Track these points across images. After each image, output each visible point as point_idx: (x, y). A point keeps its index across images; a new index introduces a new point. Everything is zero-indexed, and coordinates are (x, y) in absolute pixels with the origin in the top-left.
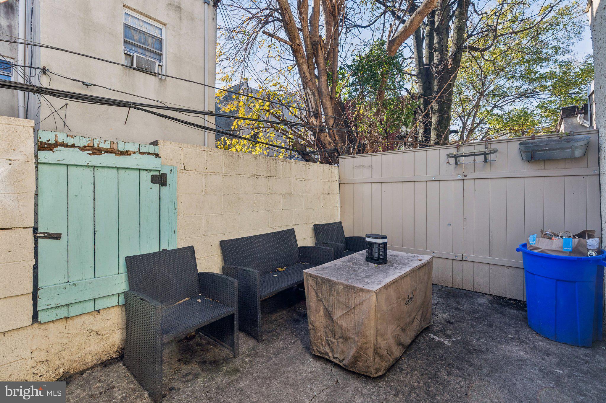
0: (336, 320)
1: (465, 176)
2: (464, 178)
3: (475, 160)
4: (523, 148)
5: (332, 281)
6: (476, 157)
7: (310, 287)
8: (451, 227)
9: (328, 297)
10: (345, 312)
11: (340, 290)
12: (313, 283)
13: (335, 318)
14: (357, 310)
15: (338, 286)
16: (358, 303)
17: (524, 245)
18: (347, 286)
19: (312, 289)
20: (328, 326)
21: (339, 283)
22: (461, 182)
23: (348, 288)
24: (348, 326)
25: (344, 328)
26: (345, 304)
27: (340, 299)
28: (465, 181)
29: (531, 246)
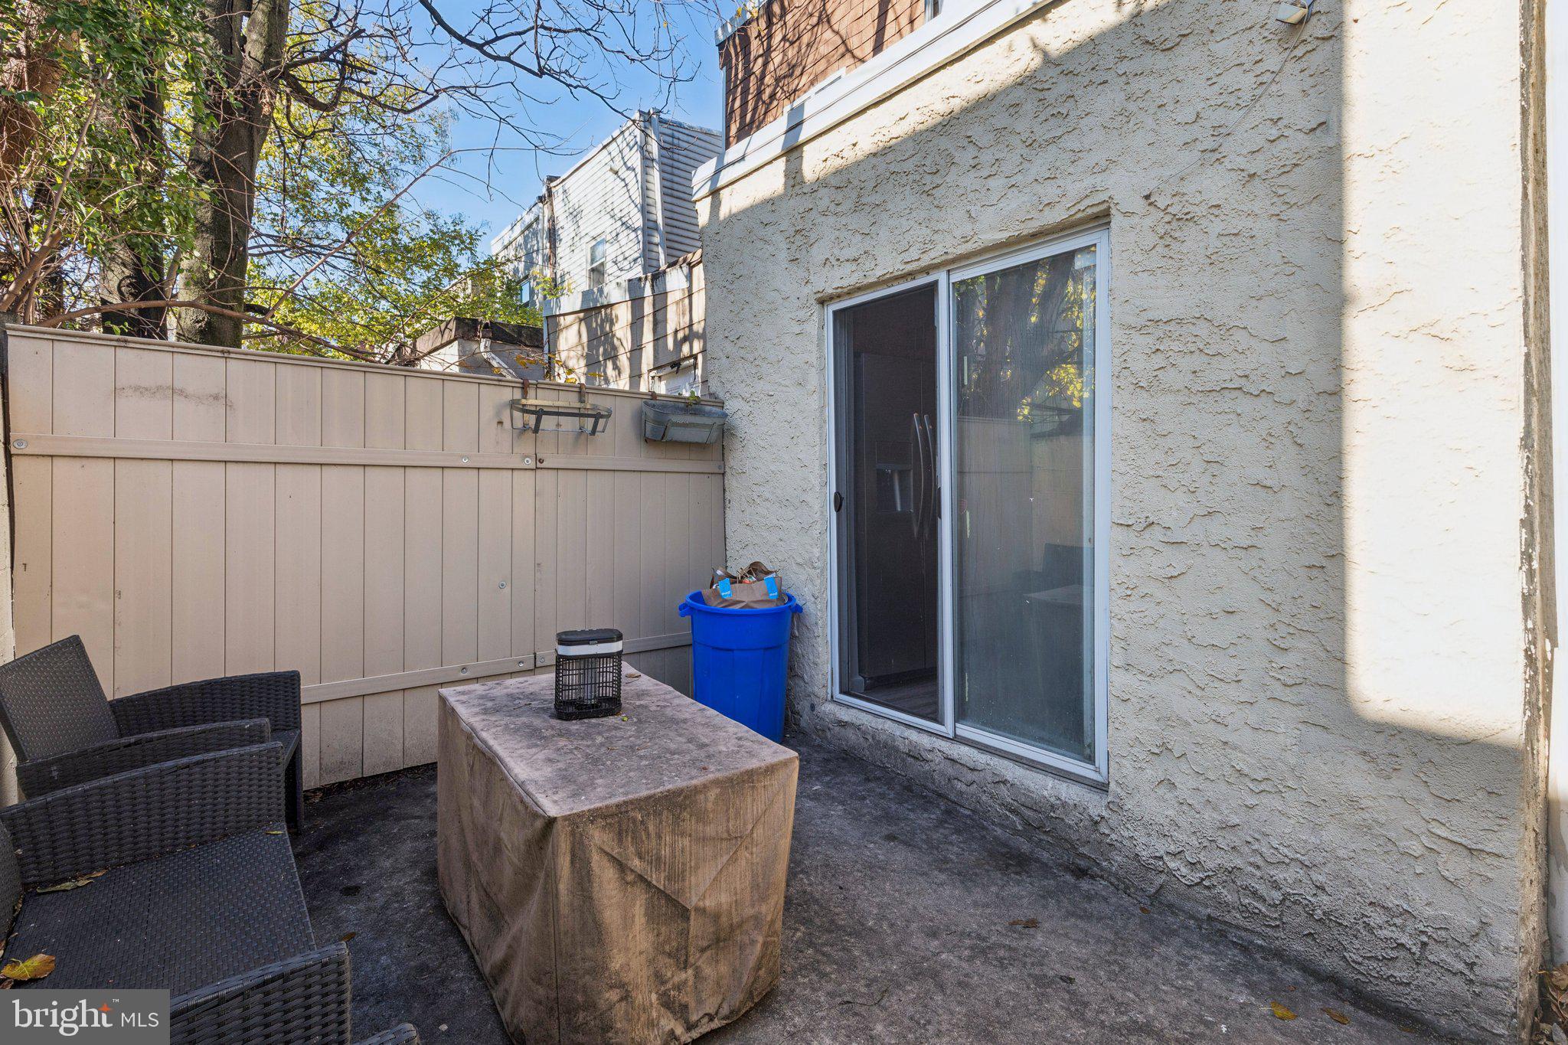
0: (701, 904)
1: (541, 461)
2: (539, 465)
3: (558, 425)
4: (650, 413)
5: (679, 792)
6: (562, 419)
7: (596, 858)
8: (507, 590)
9: (666, 852)
10: (725, 858)
11: (710, 806)
12: (605, 837)
13: (692, 900)
14: (759, 832)
15: (702, 797)
16: (761, 807)
17: (697, 597)
18: (730, 780)
19: (605, 860)
20: (659, 949)
21: (705, 786)
22: (531, 474)
23: (733, 787)
24: (736, 894)
25: (725, 907)
26: (725, 835)
27: (710, 830)
28: (538, 471)
29: (726, 600)
